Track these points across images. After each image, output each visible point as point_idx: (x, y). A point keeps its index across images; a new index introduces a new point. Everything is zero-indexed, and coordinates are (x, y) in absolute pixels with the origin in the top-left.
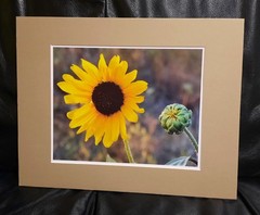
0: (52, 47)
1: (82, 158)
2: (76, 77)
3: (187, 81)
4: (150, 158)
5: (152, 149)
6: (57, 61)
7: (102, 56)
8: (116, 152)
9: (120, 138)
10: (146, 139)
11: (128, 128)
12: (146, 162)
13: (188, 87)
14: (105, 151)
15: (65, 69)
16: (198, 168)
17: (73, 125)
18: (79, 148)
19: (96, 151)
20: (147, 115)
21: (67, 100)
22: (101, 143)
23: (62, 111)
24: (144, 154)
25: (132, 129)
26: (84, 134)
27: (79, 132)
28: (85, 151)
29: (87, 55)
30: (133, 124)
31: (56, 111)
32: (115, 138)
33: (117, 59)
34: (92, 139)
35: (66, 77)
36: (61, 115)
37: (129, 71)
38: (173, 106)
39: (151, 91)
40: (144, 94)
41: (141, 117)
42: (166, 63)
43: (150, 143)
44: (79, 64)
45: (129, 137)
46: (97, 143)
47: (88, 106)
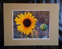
0: (13, 11)
1: (21, 38)
2: (19, 18)
3: (46, 18)
5: (38, 35)
6: (14, 14)
7: (25, 13)
8: (29, 36)
9: (30, 32)
10: (37, 32)
11: (32, 30)
12: (37, 38)
13: (46, 20)
14: (27, 36)
15: (16, 16)
16: (49, 39)
17: (18, 30)
18: (20, 35)
20: (37, 27)
21: (17, 24)
22: (26, 34)
23: (15, 26)
24: (36, 36)
25: (33, 30)
26: (21, 32)
27: (20, 31)
29: (22, 12)
30: (33, 29)
31: (14, 26)
33: (29, 13)
34: (23, 33)
35: (16, 18)
37: (32, 16)
38: (43, 24)
39: (38, 21)
40: (36, 22)
41: (35, 27)
42: (41, 14)
44: (20, 14)
45: (33, 32)
46: (24, 34)
47: (22, 25)
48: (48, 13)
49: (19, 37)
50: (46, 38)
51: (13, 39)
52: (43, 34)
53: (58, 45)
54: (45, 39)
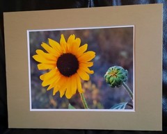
0: (28, 32)
1: (52, 107)
2: (45, 51)
3: (123, 50)
4: (99, 105)
5: (100, 98)
6: (32, 41)
7: (62, 36)
8: (75, 102)
9: (77, 92)
10: (95, 92)
11: (82, 85)
12: (96, 108)
13: (124, 54)
14: (67, 101)
15: (37, 46)
16: (133, 110)
17: (44, 84)
18: (49, 100)
19: (61, 101)
20: (96, 75)
21: (40, 67)
22: (64, 96)
23: (36, 75)
24: (95, 102)
25: (86, 85)
26: (52, 90)
27: (48, 89)
28: (53, 102)
29: (52, 35)
30: (86, 81)
31: (32, 75)
32: (74, 92)
33: (72, 37)
34: (58, 93)
35: (38, 51)
36: (36, 78)
37: (81, 45)
38: (113, 67)
41: (92, 76)
42: (108, 38)
43: (99, 94)
44: (47, 42)
45: (84, 91)
46: (61, 97)
47: (54, 71)
48: (127, 34)
49: (47, 106)
50: (122, 108)
51: (31, 110)
52: (116, 97)
53: (161, 130)
54: (119, 110)
